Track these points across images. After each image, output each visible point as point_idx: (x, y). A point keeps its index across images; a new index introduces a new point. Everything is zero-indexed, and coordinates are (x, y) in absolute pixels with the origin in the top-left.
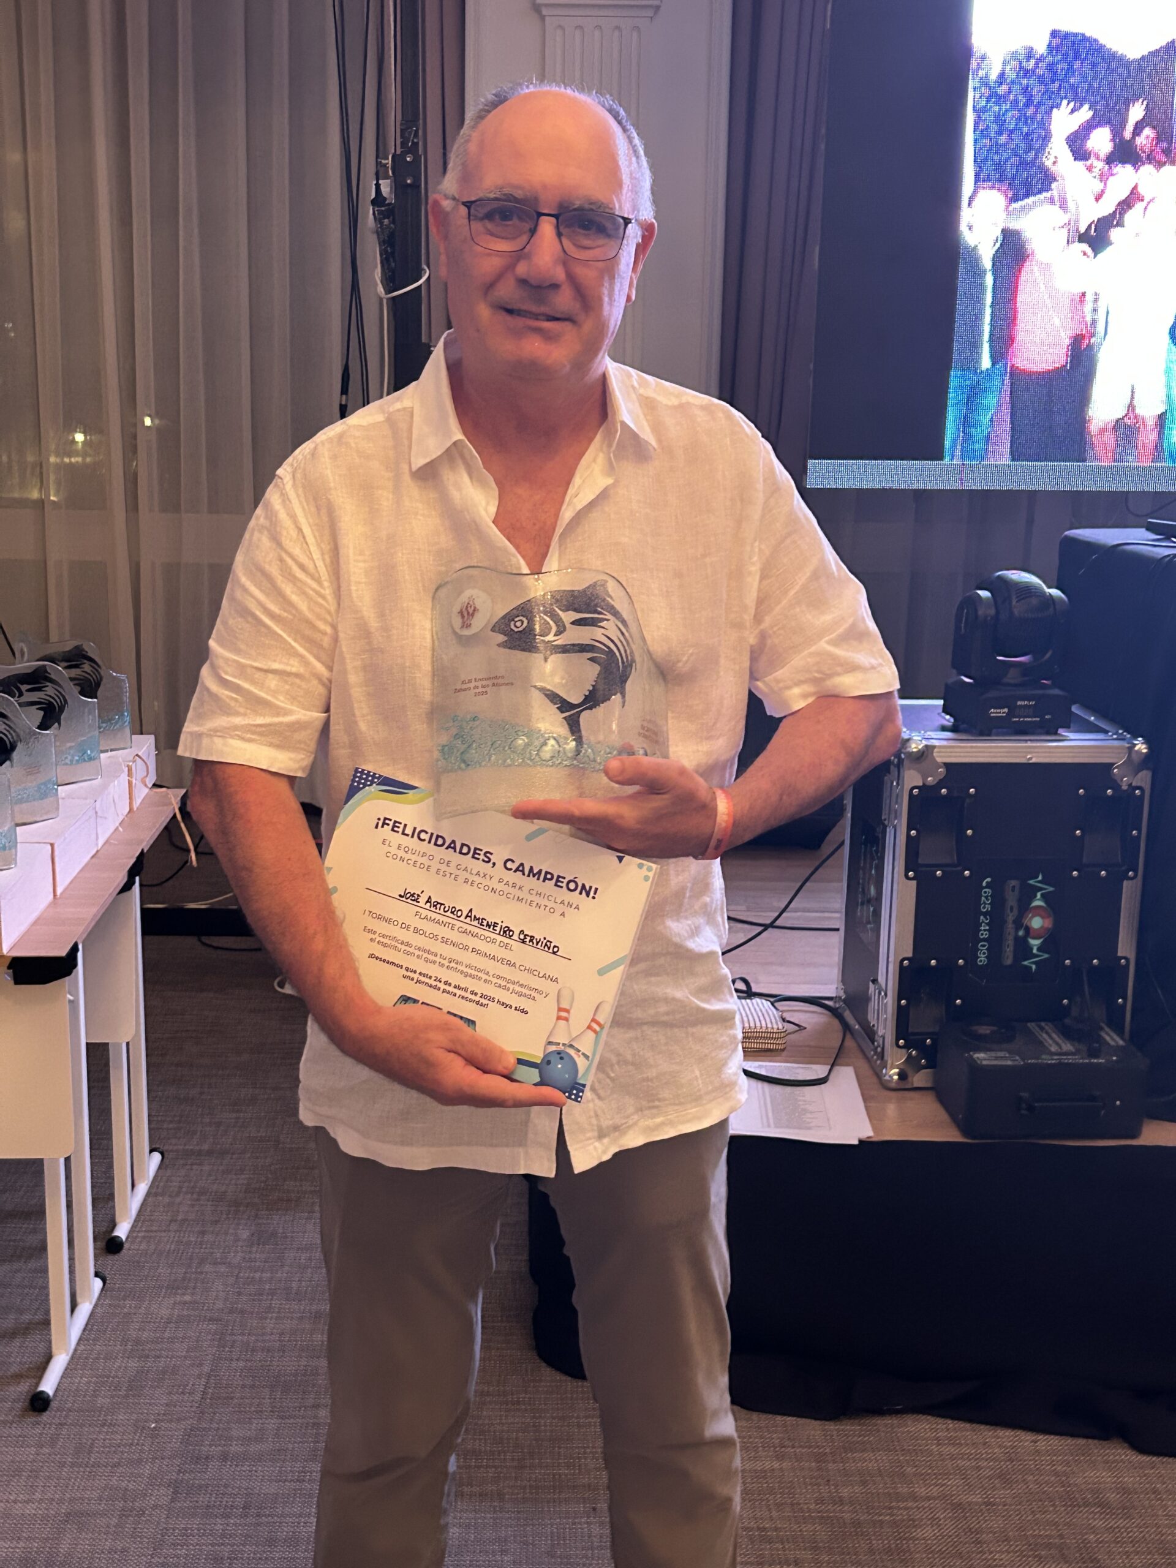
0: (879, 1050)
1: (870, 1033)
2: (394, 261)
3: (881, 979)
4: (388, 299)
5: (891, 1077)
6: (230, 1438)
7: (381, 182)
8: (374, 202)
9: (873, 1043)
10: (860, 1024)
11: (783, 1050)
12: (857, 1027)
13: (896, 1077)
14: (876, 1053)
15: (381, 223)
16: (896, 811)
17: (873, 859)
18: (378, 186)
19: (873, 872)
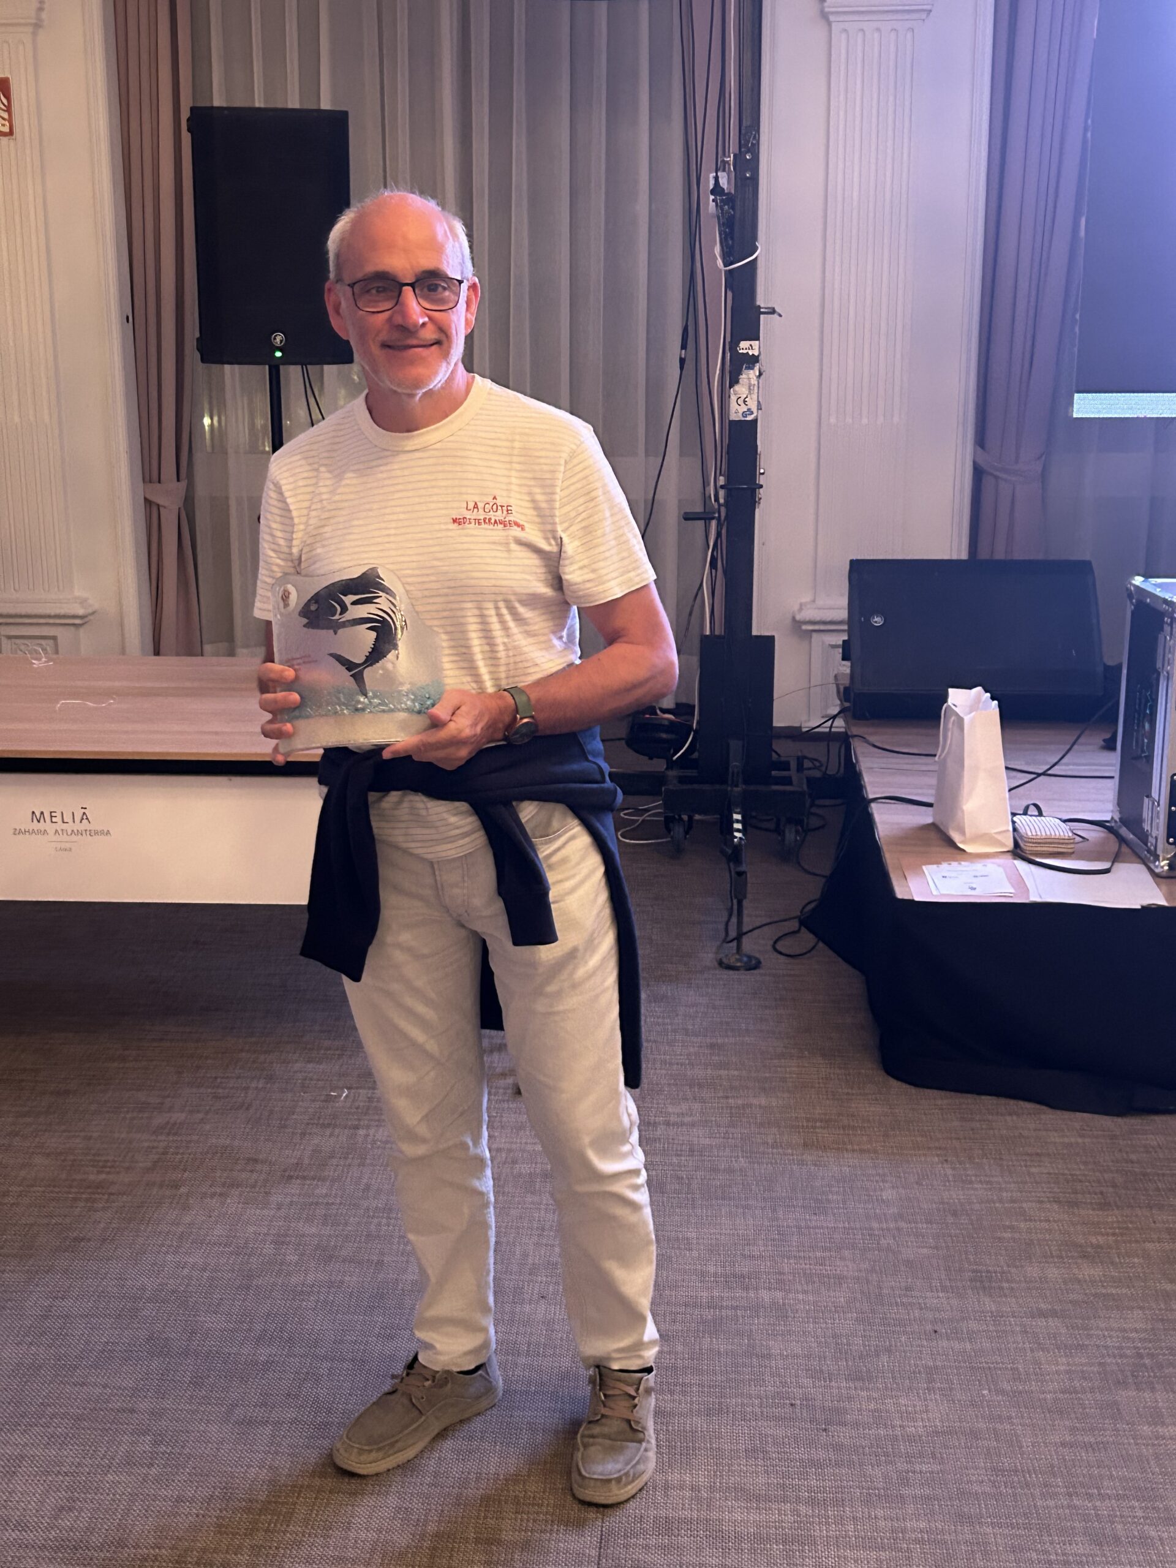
0: (1152, 848)
1: (1143, 837)
2: (732, 239)
3: (1155, 794)
4: (726, 271)
5: (1162, 867)
6: (670, 1114)
7: (719, 174)
8: (713, 192)
9: (1146, 845)
10: (1134, 834)
11: (1073, 853)
12: (1131, 836)
13: (1166, 868)
14: (1149, 851)
15: (722, 209)
16: (1169, 660)
17: (1147, 701)
18: (716, 178)
19: (1148, 712)
